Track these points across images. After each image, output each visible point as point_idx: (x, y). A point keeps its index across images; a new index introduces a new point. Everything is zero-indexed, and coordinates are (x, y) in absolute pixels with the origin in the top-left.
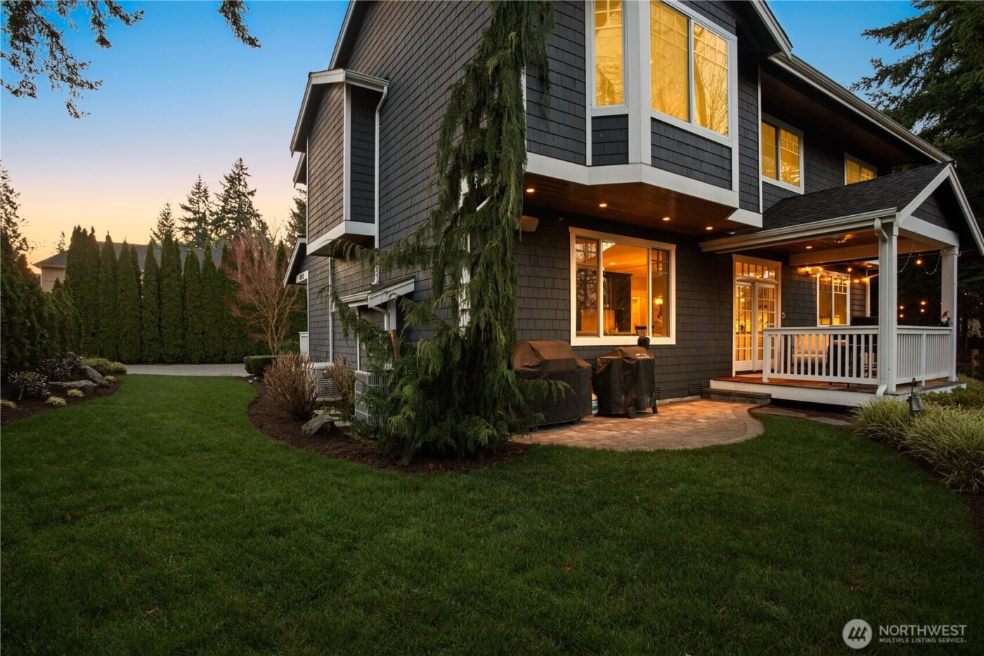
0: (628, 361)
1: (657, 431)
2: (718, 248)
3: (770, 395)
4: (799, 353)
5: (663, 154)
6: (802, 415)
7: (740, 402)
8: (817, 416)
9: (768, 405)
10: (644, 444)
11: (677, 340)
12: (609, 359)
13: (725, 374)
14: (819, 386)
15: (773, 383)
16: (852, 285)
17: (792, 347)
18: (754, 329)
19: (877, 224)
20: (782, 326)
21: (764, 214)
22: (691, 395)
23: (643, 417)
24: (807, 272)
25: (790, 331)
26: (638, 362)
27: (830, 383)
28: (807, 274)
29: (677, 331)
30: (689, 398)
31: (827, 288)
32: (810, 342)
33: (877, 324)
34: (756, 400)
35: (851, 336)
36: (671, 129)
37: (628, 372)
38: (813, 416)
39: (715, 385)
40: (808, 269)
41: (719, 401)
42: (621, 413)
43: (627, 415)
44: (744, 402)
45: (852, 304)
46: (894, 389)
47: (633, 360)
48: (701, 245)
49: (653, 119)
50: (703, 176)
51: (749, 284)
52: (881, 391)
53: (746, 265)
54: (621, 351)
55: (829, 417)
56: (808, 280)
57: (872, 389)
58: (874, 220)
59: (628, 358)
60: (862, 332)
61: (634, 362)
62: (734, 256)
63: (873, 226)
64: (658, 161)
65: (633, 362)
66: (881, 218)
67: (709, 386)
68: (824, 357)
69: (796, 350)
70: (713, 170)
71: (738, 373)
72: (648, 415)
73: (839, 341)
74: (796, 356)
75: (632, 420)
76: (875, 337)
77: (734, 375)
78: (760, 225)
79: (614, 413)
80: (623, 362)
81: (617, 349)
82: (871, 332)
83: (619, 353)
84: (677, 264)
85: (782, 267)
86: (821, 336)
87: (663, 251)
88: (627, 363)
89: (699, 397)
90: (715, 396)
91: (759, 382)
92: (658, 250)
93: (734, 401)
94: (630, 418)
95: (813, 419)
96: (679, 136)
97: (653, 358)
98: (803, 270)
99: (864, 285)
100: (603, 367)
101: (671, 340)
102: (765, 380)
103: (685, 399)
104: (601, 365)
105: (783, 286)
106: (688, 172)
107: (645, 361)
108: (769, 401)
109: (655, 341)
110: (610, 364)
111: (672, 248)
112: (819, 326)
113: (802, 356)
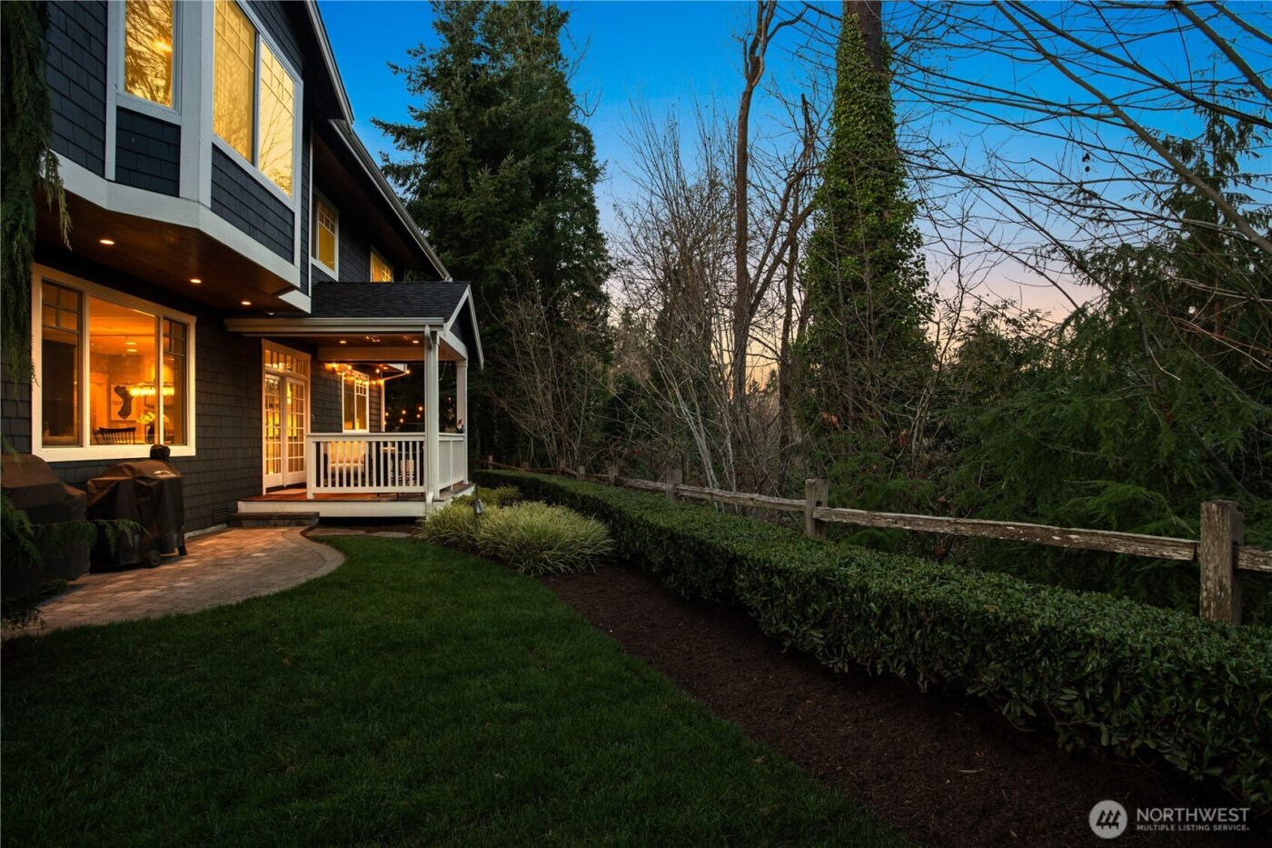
0: (143, 483)
1: (212, 578)
2: (245, 330)
3: (318, 513)
4: (333, 462)
5: (224, 198)
6: (361, 532)
7: (284, 526)
8: (378, 531)
9: (318, 526)
10: (214, 597)
11: (197, 449)
12: (113, 481)
13: (254, 492)
14: (369, 498)
15: (320, 499)
16: (371, 386)
17: (326, 456)
18: (284, 434)
19: (427, 330)
20: (312, 431)
21: (312, 298)
22: (215, 524)
23: (171, 563)
24: (334, 369)
25: (323, 437)
26: (162, 481)
27: (378, 494)
28: (333, 371)
29: (198, 437)
30: (213, 528)
31: (350, 387)
32: (344, 448)
33: (423, 431)
34: (304, 521)
35: (400, 443)
36: (235, 169)
37: (144, 500)
38: (374, 531)
39: (244, 507)
40: (335, 366)
41: (255, 528)
42: (134, 562)
43: (147, 564)
44: (288, 525)
45: (370, 408)
46: (438, 496)
47: (154, 480)
48: (227, 322)
49: (215, 148)
50: (265, 239)
51: (278, 378)
52: (429, 497)
53: (275, 354)
54: (130, 468)
55: (386, 530)
56: (333, 379)
57: (421, 497)
58: (424, 326)
59: (144, 478)
60: (411, 439)
61: (154, 483)
62: (263, 341)
63: (423, 332)
64: (218, 207)
65: (152, 484)
66: (430, 326)
67: (237, 509)
68: (360, 465)
69: (330, 460)
70: (275, 234)
71: (269, 490)
72: (176, 559)
73: (389, 448)
74: (330, 465)
75: (156, 570)
76: (421, 443)
77: (264, 493)
78: (308, 310)
79: (122, 564)
80: (135, 483)
81: (122, 464)
82: (418, 439)
83: (127, 471)
84: (197, 344)
85: (312, 361)
86: (356, 443)
87: (180, 323)
88: (143, 486)
89: (225, 525)
90: (248, 522)
91: (302, 499)
92: (171, 321)
93: (276, 526)
94: (151, 567)
95: (376, 534)
96: (242, 180)
97: (180, 476)
98: (329, 366)
99: (379, 386)
100: (101, 495)
101: (189, 450)
102: (310, 496)
103: (209, 530)
104: (95, 492)
105: (312, 384)
106: (251, 230)
107: (170, 480)
108: (317, 521)
109: (176, 451)
110: (115, 488)
111: (191, 321)
112: (345, 432)
113: (337, 466)
